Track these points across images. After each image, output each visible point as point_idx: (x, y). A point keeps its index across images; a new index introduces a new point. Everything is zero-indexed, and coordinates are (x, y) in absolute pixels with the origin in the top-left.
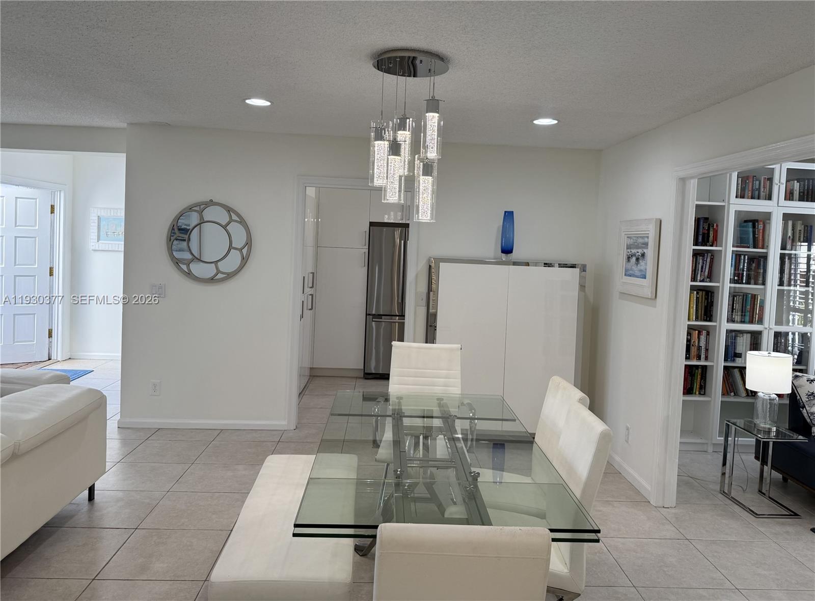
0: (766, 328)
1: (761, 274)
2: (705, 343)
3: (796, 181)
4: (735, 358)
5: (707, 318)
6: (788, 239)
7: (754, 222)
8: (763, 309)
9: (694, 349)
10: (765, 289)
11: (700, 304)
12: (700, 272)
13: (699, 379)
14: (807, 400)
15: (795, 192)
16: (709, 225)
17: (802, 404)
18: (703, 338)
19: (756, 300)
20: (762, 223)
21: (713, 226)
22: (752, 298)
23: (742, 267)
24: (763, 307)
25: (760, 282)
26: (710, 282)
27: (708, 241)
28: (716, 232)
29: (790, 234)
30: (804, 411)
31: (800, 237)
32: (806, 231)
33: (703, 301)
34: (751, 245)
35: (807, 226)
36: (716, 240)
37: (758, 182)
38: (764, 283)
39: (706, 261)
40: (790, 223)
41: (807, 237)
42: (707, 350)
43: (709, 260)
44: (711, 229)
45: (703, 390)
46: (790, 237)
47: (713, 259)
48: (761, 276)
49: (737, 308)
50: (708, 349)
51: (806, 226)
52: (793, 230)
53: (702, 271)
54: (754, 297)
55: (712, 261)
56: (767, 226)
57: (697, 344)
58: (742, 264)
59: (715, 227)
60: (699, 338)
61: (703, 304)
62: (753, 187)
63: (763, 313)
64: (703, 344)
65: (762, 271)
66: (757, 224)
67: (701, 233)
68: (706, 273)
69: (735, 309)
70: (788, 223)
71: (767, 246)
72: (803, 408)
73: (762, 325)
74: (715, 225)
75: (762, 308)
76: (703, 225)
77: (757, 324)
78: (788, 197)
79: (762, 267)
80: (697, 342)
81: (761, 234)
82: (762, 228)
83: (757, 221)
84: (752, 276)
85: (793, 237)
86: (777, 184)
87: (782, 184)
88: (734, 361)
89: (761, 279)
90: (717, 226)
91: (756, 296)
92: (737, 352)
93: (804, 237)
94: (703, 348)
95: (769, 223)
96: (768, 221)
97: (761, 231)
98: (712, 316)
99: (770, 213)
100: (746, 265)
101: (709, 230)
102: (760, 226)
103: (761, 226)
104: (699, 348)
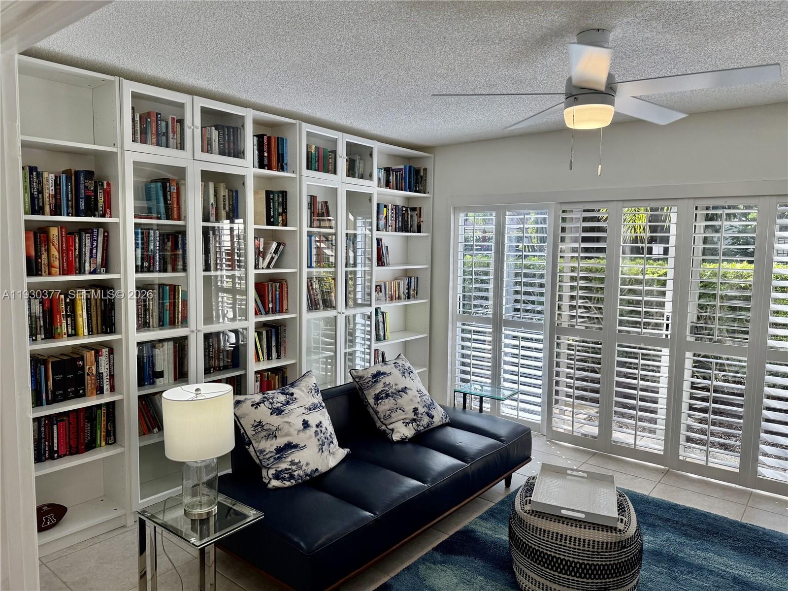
0: (193, 332)
1: (180, 256)
2: (108, 367)
3: (213, 128)
4: (155, 379)
5: (106, 330)
6: (211, 208)
7: (165, 182)
8: (187, 304)
9: (91, 379)
10: (187, 277)
11: (93, 310)
12: (88, 258)
13: (104, 423)
14: (254, 433)
15: (214, 143)
16: (96, 182)
17: (247, 439)
18: (104, 360)
19: (177, 293)
20: (175, 184)
21: (102, 185)
22: (170, 290)
23: (152, 247)
24: (187, 301)
25: (180, 267)
26: (107, 272)
27: (96, 209)
28: (108, 195)
29: (212, 200)
30: (251, 450)
31: (224, 204)
32: (231, 198)
33: (98, 304)
34: (163, 216)
35: (232, 191)
36: (110, 208)
37: (164, 124)
38: (185, 269)
39: (97, 240)
40: (211, 185)
41: (233, 205)
42: (112, 377)
43: (100, 239)
44: (99, 190)
45: (112, 437)
46: (212, 204)
47: (108, 236)
48: (181, 259)
49: (151, 307)
50: (113, 375)
51: (230, 191)
52: (216, 195)
53: (91, 257)
54: (174, 289)
55: (107, 241)
56: (182, 188)
57: (94, 372)
58: (152, 244)
59: (105, 187)
60: (97, 361)
61: (99, 307)
62: (157, 129)
63: (187, 310)
64: (104, 368)
65: (181, 252)
66: (168, 184)
67: (83, 196)
68: (99, 260)
69: (149, 309)
70: (208, 185)
71: (185, 217)
72: (249, 445)
73: (187, 327)
74: (105, 183)
75: (185, 303)
76: (85, 183)
77: (182, 327)
78: (206, 148)
79: (180, 247)
80: (94, 368)
81: (175, 199)
82: (175, 191)
83: (168, 180)
84: (169, 260)
85: (217, 205)
86: (190, 128)
87: (197, 128)
88: (153, 383)
89: (180, 263)
90: (109, 185)
91: (177, 287)
92: (157, 370)
93: (229, 205)
94: (105, 374)
95: (184, 184)
96: (183, 182)
97: (175, 195)
98: (114, 324)
99: (184, 168)
100: (158, 244)
101: (95, 191)
102: (172, 188)
103: (174, 189)
104: (99, 376)
